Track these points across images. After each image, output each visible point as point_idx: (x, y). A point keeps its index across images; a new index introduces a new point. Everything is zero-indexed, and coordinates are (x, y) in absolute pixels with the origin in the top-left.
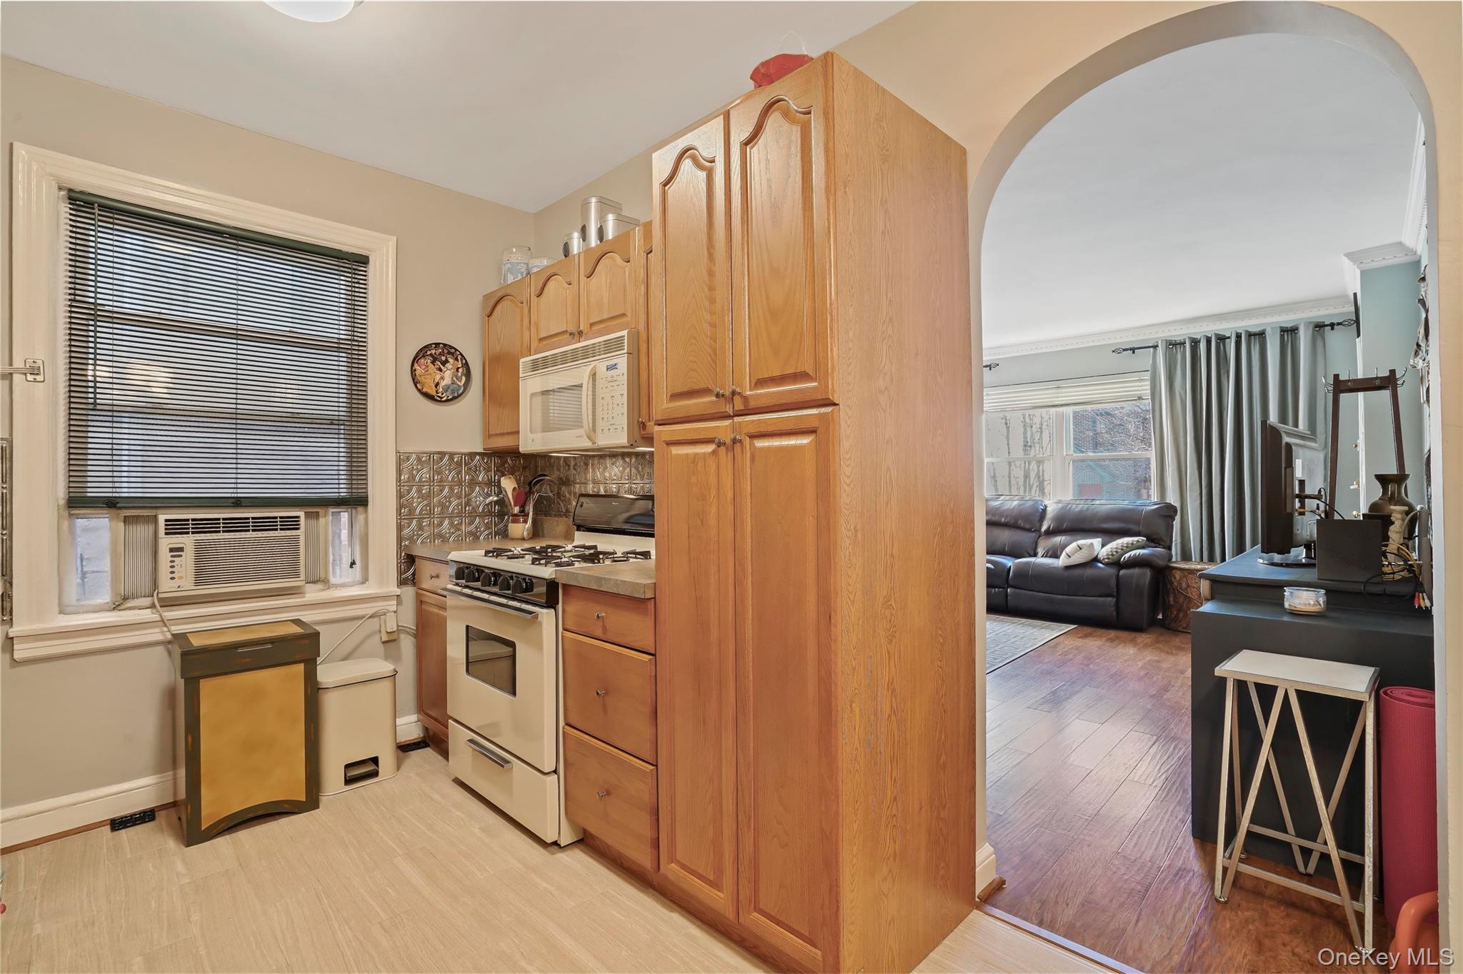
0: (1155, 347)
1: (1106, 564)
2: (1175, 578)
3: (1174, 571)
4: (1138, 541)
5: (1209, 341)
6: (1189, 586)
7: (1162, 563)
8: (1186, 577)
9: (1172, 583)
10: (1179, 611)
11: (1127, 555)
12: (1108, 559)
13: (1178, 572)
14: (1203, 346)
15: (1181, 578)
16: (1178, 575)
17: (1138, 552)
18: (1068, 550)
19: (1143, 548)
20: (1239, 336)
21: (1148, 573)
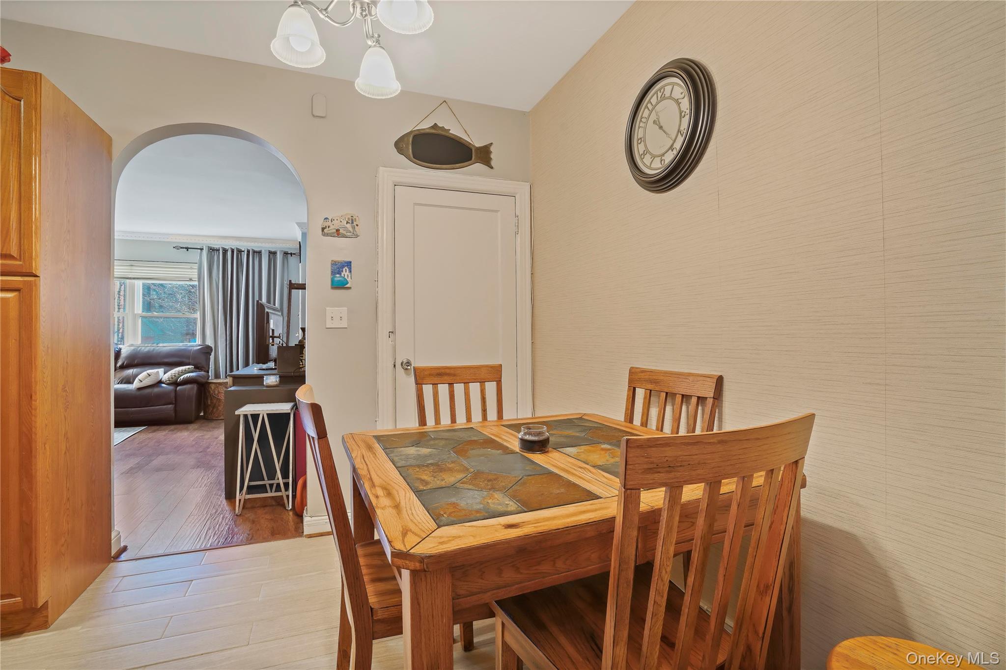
0: (202, 249)
1: (168, 384)
2: (211, 389)
3: (211, 385)
4: (189, 368)
5: (233, 251)
6: (219, 392)
7: (204, 380)
8: (217, 387)
9: (209, 392)
10: (213, 408)
11: (182, 377)
12: (169, 380)
13: (213, 385)
14: (229, 253)
15: (215, 389)
16: (213, 386)
17: (188, 375)
18: (140, 377)
19: (192, 372)
20: (248, 251)
21: (195, 387)
